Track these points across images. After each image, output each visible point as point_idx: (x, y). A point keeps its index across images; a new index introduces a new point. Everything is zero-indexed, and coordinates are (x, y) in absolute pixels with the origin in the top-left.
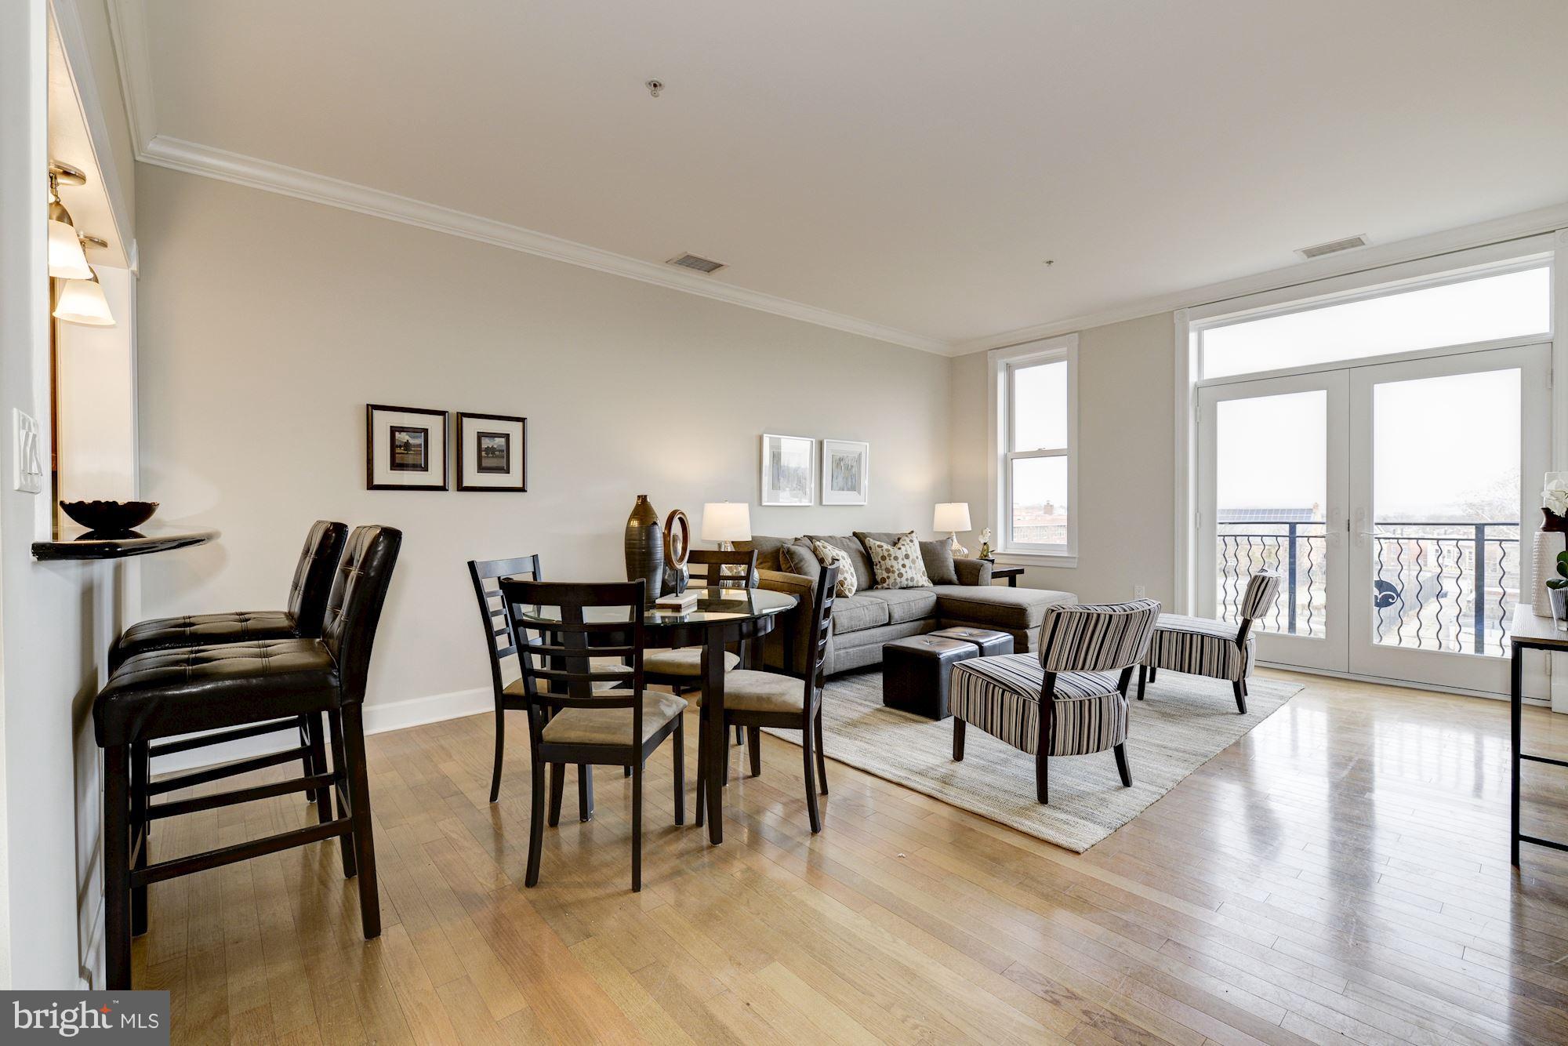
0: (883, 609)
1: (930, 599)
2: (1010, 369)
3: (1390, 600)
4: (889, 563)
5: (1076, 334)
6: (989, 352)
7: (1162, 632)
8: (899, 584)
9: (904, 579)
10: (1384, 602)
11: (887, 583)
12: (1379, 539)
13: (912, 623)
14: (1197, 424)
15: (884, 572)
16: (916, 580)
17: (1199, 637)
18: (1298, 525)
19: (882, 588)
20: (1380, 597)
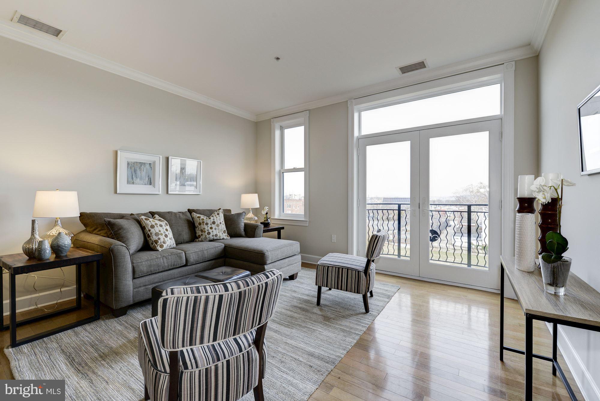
0: (180, 257)
1: (221, 247)
2: (282, 129)
3: (436, 238)
4: (202, 226)
5: (308, 111)
6: (272, 119)
7: (328, 267)
8: (208, 239)
9: (211, 236)
10: (433, 239)
11: (201, 238)
12: (432, 211)
13: (210, 262)
14: (358, 156)
15: (200, 232)
16: (218, 235)
17: (346, 269)
18: (401, 205)
19: (199, 241)
20: (432, 237)
